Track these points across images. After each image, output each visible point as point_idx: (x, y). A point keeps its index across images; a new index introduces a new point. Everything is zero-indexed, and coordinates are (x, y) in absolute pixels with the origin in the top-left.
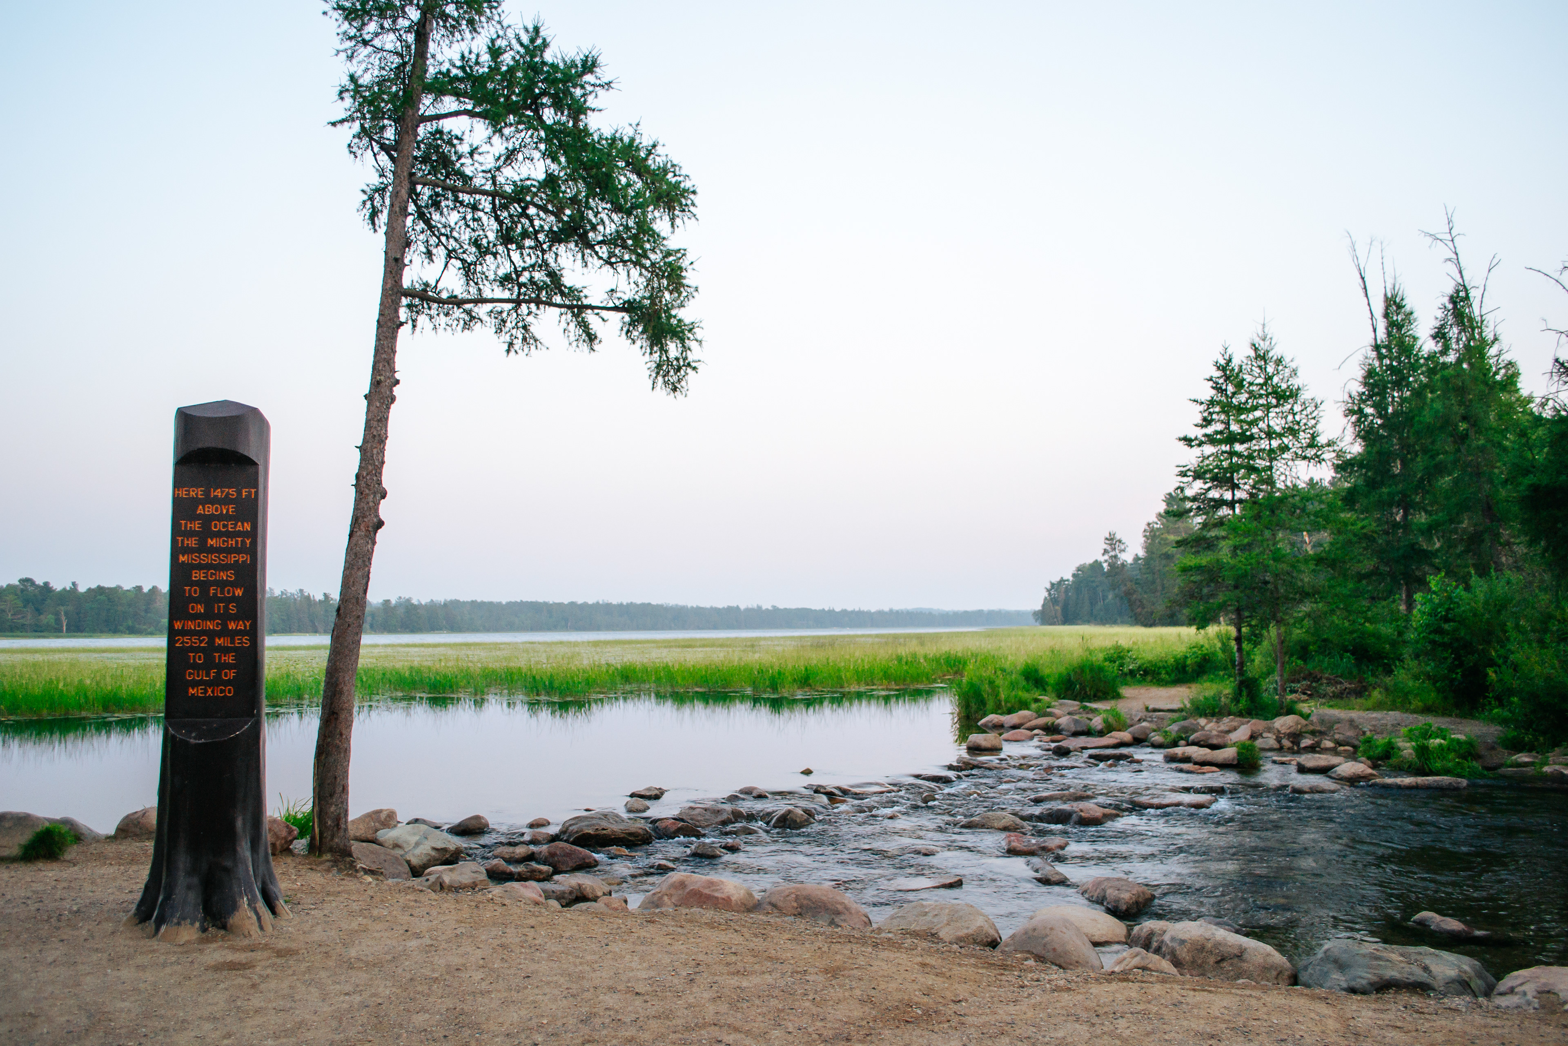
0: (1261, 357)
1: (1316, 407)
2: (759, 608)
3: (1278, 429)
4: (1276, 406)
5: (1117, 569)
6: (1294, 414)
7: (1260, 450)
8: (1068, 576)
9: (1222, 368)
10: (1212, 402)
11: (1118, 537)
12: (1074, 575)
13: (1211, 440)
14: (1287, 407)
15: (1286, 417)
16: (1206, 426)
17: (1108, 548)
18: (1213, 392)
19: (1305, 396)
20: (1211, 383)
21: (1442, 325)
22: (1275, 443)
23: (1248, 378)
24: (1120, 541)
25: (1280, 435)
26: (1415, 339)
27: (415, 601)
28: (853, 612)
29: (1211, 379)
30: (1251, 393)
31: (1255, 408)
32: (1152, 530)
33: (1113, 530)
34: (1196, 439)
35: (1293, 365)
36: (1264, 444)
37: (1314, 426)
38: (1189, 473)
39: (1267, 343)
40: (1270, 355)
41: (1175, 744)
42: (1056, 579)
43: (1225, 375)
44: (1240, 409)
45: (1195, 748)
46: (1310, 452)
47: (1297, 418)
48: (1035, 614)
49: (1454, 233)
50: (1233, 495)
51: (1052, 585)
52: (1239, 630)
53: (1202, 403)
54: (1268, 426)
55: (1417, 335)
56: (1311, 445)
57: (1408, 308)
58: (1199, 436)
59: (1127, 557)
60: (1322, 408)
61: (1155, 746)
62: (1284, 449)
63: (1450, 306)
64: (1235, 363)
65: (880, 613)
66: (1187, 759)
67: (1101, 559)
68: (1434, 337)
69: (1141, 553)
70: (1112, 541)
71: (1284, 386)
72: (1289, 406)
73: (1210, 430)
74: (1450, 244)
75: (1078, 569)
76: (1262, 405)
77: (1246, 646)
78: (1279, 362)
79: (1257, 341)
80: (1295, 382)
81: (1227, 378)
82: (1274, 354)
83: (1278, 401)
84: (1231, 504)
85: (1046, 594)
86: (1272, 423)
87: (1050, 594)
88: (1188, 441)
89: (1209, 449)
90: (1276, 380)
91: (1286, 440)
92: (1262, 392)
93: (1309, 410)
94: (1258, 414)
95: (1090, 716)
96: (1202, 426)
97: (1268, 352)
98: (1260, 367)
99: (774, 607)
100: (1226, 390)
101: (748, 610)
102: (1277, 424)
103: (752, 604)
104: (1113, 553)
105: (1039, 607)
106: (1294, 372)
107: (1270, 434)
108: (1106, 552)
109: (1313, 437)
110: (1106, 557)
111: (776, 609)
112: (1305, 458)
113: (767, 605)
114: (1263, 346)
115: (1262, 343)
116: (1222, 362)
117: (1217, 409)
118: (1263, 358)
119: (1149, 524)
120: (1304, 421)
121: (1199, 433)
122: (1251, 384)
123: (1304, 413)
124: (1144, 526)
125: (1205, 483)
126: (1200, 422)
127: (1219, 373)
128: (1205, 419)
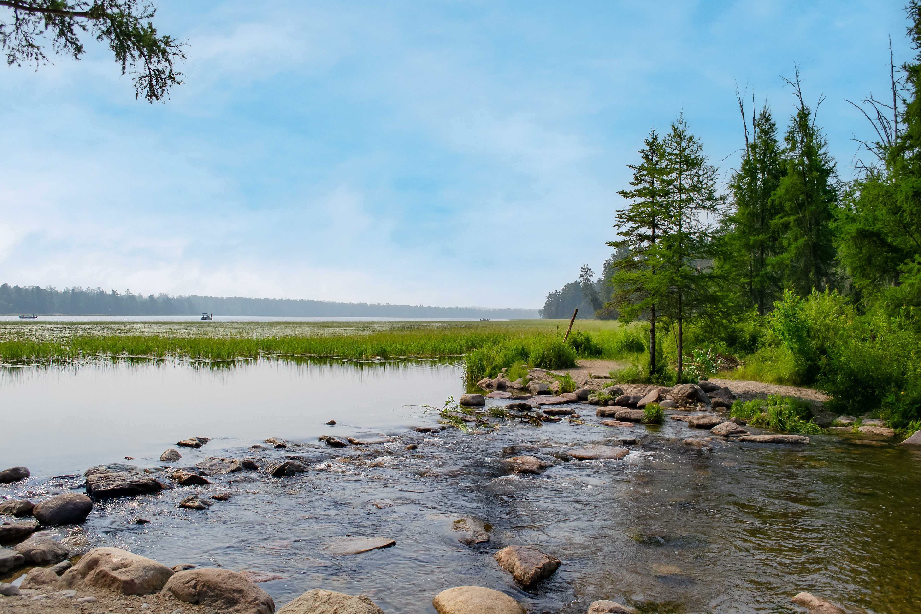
0: (679, 135)
1: (714, 172)
2: (379, 304)
3: (687, 186)
4: (686, 171)
5: (588, 286)
6: (699, 177)
7: (673, 202)
8: (560, 290)
9: (651, 144)
10: (642, 168)
11: (589, 267)
12: (563, 290)
13: (640, 193)
14: (694, 172)
15: (692, 179)
16: (637, 184)
17: (583, 273)
18: (644, 161)
19: (707, 163)
20: (642, 154)
21: (792, 131)
22: (684, 196)
23: (668, 150)
24: (590, 270)
25: (687, 191)
26: (775, 141)
27: (170, 296)
28: (435, 308)
29: (642, 152)
30: (670, 160)
31: (672, 171)
32: (609, 264)
33: (586, 264)
34: (630, 192)
35: (700, 142)
36: (676, 197)
37: (712, 186)
38: (624, 216)
39: (683, 126)
40: (685, 134)
41: (606, 403)
42: (552, 291)
43: (652, 149)
44: (662, 172)
45: (618, 407)
46: (708, 203)
47: (701, 179)
48: (540, 311)
49: (799, 79)
50: (654, 232)
51: (550, 294)
52: (653, 325)
53: (635, 168)
54: (680, 183)
55: (777, 139)
56: (710, 198)
57: (773, 121)
58: (633, 191)
59: (594, 279)
60: (717, 172)
61: (592, 403)
62: (691, 200)
63: (798, 120)
64: (660, 140)
65: (450, 309)
66: (611, 415)
67: (579, 280)
68: (787, 139)
69: (602, 277)
70: (586, 270)
71: (693, 157)
72: (695, 171)
73: (640, 187)
74: (797, 86)
75: (566, 286)
76: (677, 169)
77: (658, 335)
78: (691, 139)
79: (677, 124)
80: (701, 154)
81: (653, 152)
82: (688, 134)
83: (688, 167)
84: (652, 238)
85: (547, 300)
86: (682, 182)
87: (549, 300)
88: (624, 194)
89: (639, 200)
90: (687, 152)
91: (692, 194)
92: (678, 160)
93: (708, 174)
94: (674, 175)
95: (552, 380)
96: (634, 184)
97: (683, 132)
98: (677, 142)
99: (387, 304)
100: (652, 160)
101: (372, 305)
102: (686, 183)
103: (375, 302)
104: (586, 277)
105: (542, 308)
106: (700, 147)
107: (681, 189)
108: (581, 276)
109: (711, 193)
110: (582, 279)
111: (388, 305)
112: (704, 207)
113: (383, 303)
114: (681, 128)
115: (679, 125)
116: (651, 140)
117: (645, 172)
118: (679, 136)
119: (607, 260)
120: (705, 182)
121: (632, 189)
122: (670, 154)
123: (706, 176)
124: (604, 262)
125: (635, 224)
126: (634, 181)
127: (648, 148)
128: (636, 179)
